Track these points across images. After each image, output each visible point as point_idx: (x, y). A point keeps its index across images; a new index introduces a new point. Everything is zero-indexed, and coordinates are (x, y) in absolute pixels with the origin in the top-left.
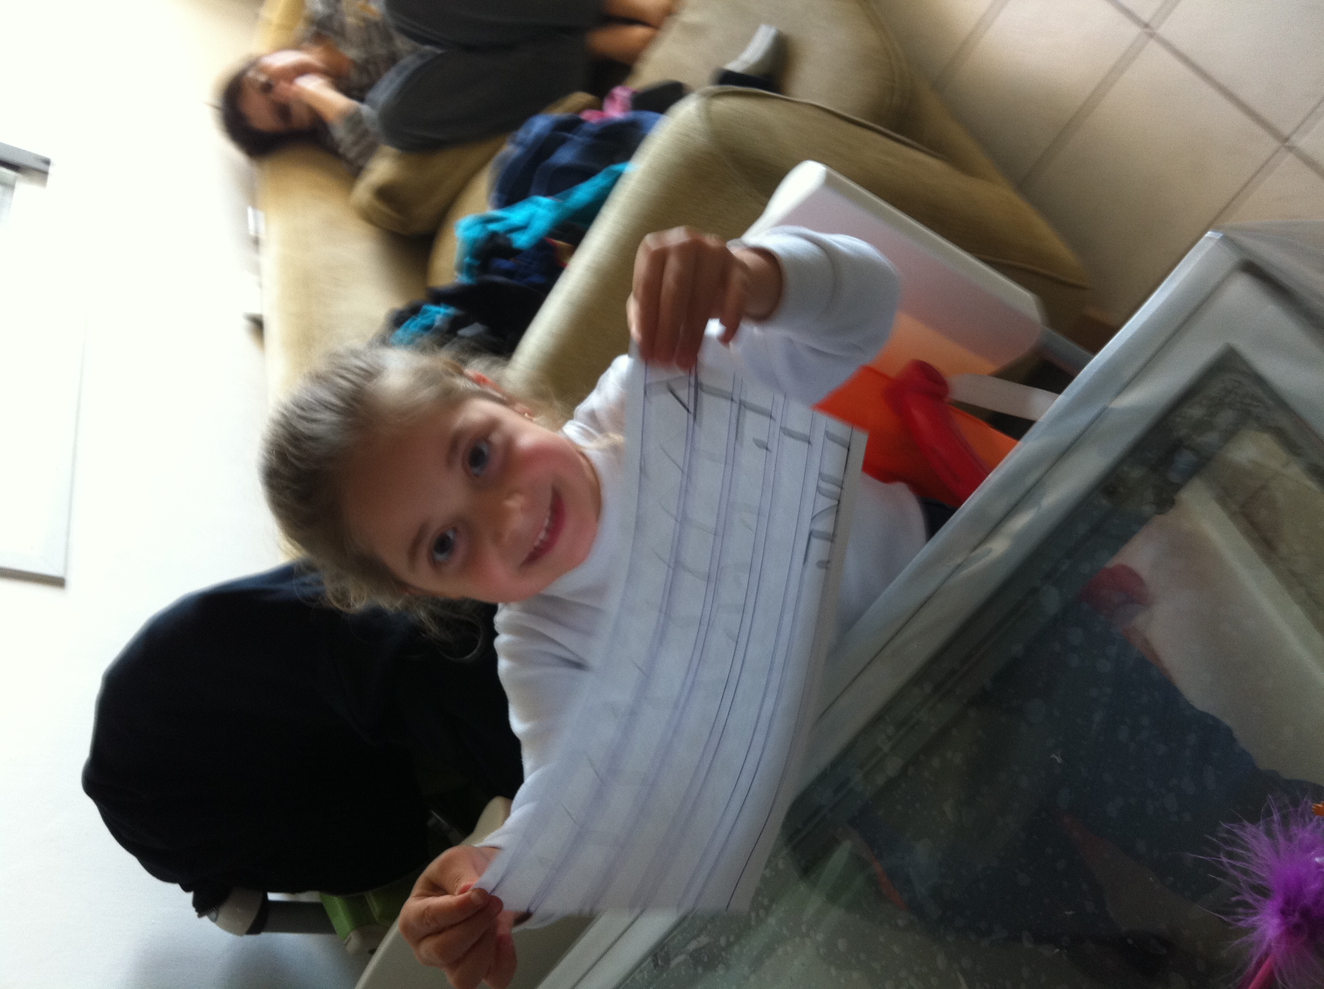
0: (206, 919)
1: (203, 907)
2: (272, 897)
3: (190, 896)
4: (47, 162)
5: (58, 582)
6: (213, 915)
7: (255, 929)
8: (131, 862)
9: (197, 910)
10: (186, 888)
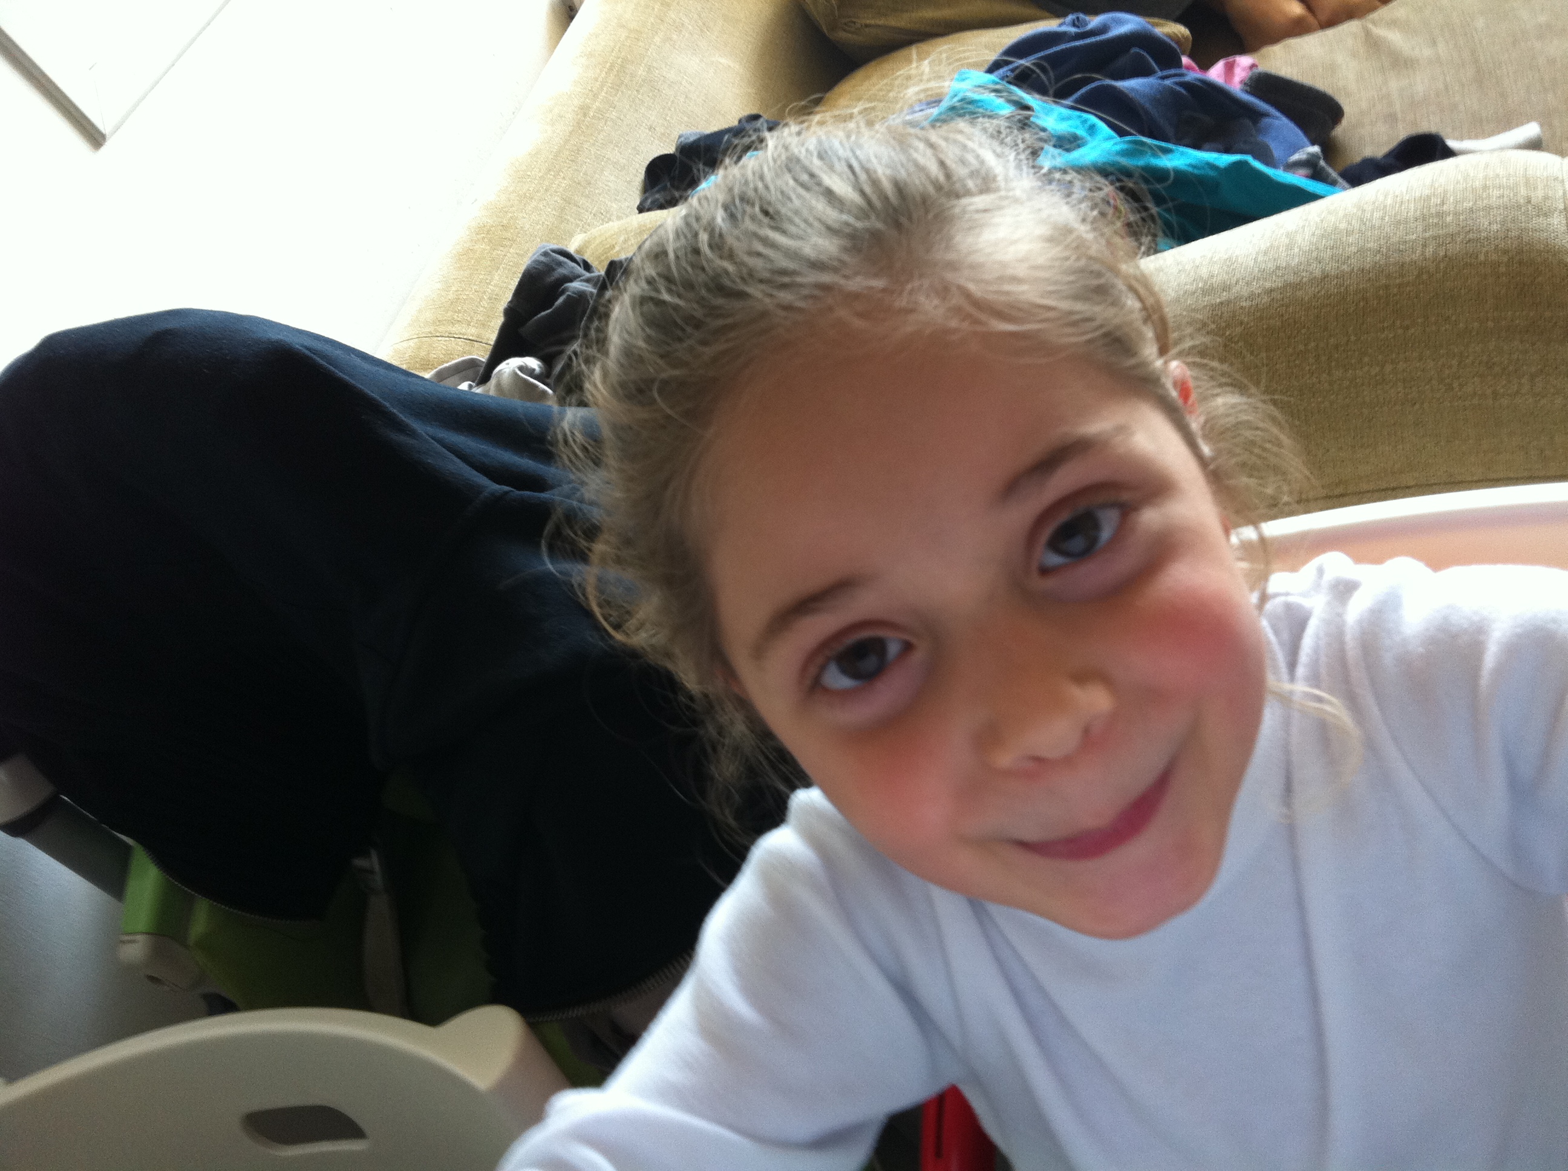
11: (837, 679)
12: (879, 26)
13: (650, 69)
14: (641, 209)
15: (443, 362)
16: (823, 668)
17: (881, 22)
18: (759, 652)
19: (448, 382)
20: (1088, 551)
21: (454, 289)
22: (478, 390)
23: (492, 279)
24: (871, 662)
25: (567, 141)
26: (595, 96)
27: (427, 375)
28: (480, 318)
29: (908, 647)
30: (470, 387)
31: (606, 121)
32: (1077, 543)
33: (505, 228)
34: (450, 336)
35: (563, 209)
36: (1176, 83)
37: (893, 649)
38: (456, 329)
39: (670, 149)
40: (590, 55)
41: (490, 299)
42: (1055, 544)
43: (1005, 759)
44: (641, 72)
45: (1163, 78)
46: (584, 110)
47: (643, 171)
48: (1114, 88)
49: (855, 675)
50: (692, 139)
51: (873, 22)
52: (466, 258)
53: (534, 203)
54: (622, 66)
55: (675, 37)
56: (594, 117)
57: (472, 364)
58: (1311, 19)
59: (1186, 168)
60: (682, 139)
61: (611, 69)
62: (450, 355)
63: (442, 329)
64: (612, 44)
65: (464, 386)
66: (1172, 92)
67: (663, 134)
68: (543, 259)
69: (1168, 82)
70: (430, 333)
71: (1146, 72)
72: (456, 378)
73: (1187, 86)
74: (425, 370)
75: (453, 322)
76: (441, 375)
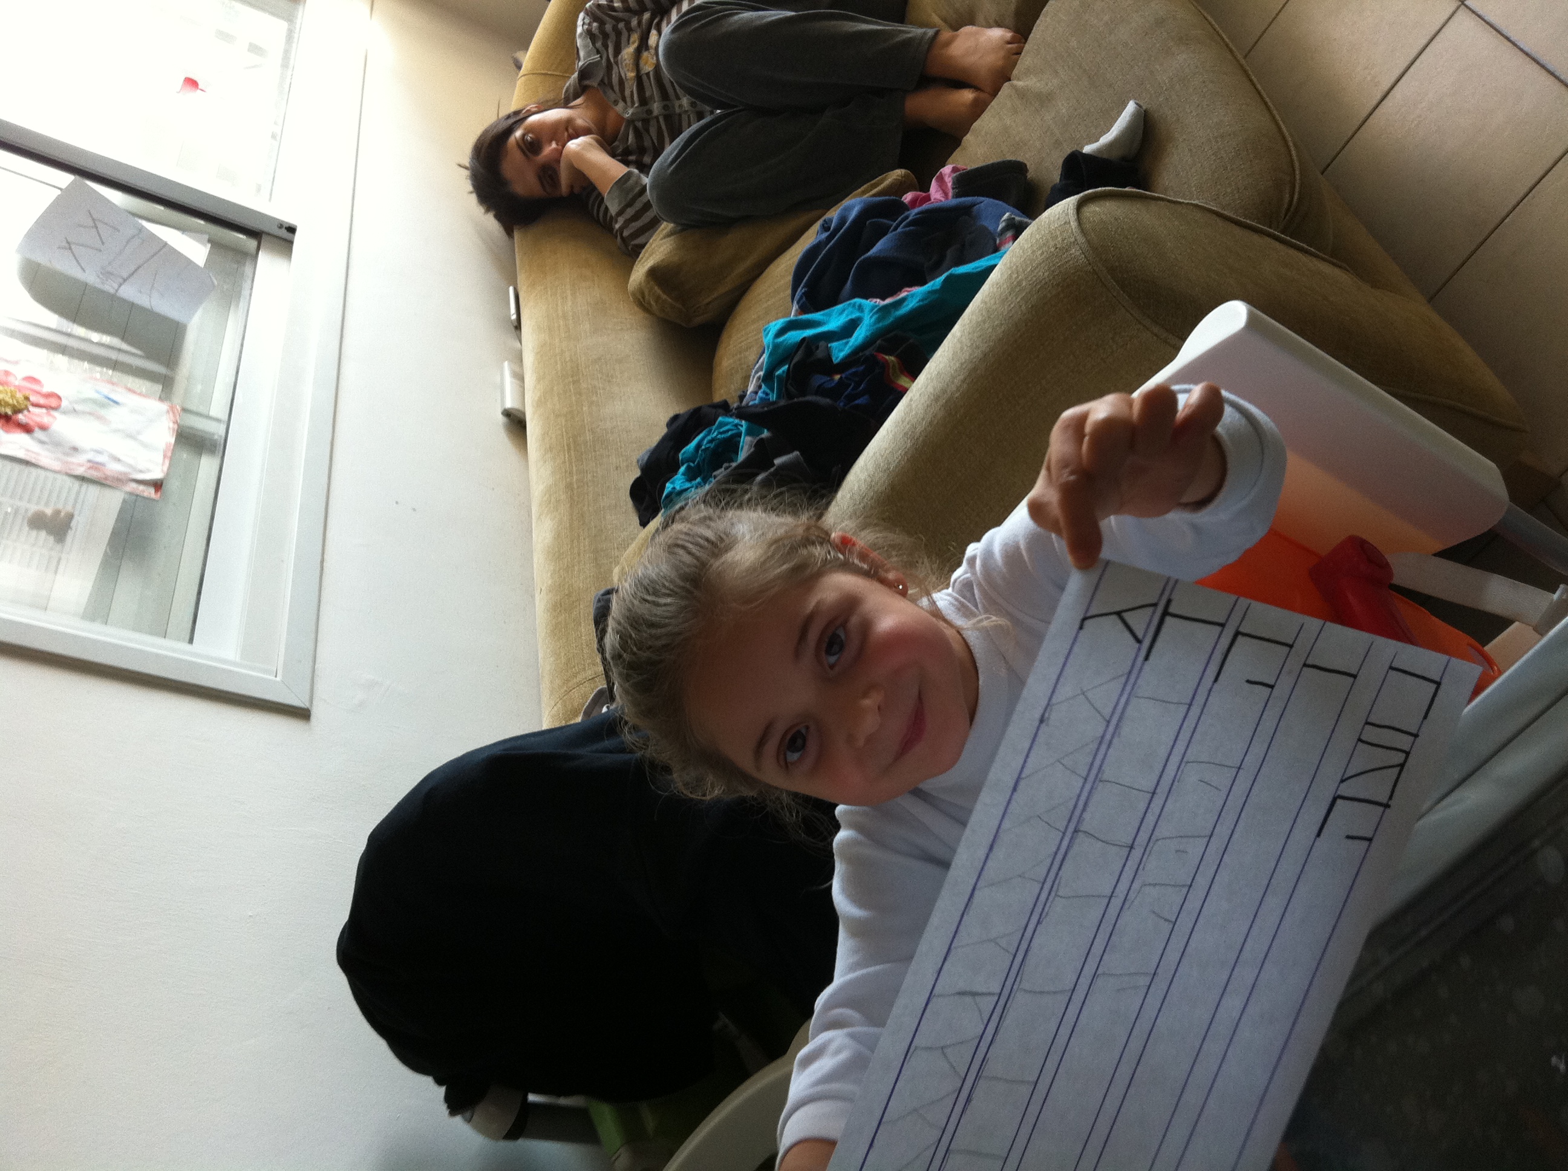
0: (458, 1120)
1: (456, 1104)
2: (532, 1098)
3: (442, 1091)
4: (292, 230)
5: (302, 714)
6: (468, 1114)
7: (513, 1134)
8: (380, 1045)
9: (449, 1107)
10: (439, 1082)
11: (793, 757)
12: (715, 299)
13: (592, 431)
14: (644, 523)
15: (584, 704)
16: (785, 754)
17: (715, 295)
18: (758, 769)
19: (595, 714)
20: (842, 647)
21: (563, 654)
22: (613, 707)
23: (581, 632)
24: (799, 742)
25: (571, 515)
26: (571, 473)
27: (579, 719)
28: (589, 661)
29: (807, 728)
30: (608, 707)
31: (587, 484)
32: (836, 648)
33: (569, 595)
34: (579, 684)
35: (596, 559)
36: (905, 227)
37: (803, 731)
38: (579, 678)
39: (637, 473)
40: (551, 449)
41: (587, 645)
42: (829, 652)
43: (861, 742)
44: (589, 436)
45: (896, 229)
46: (569, 487)
47: (629, 499)
48: (869, 258)
49: (797, 750)
50: (646, 458)
51: (709, 299)
52: (559, 630)
53: (576, 568)
54: (575, 442)
55: (594, 398)
56: (578, 487)
57: (601, 693)
58: (983, 95)
59: (917, 305)
60: (640, 462)
61: (569, 449)
62: (585, 696)
63: (570, 684)
64: (560, 432)
65: (605, 710)
66: (906, 234)
67: (627, 466)
68: (600, 604)
69: (899, 230)
70: (566, 691)
71: (882, 232)
72: (597, 708)
73: (913, 223)
74: (577, 716)
75: (575, 676)
76: (587, 713)
